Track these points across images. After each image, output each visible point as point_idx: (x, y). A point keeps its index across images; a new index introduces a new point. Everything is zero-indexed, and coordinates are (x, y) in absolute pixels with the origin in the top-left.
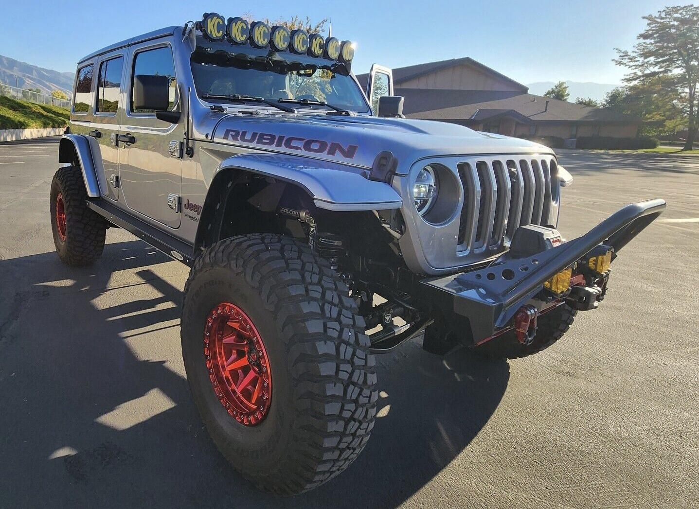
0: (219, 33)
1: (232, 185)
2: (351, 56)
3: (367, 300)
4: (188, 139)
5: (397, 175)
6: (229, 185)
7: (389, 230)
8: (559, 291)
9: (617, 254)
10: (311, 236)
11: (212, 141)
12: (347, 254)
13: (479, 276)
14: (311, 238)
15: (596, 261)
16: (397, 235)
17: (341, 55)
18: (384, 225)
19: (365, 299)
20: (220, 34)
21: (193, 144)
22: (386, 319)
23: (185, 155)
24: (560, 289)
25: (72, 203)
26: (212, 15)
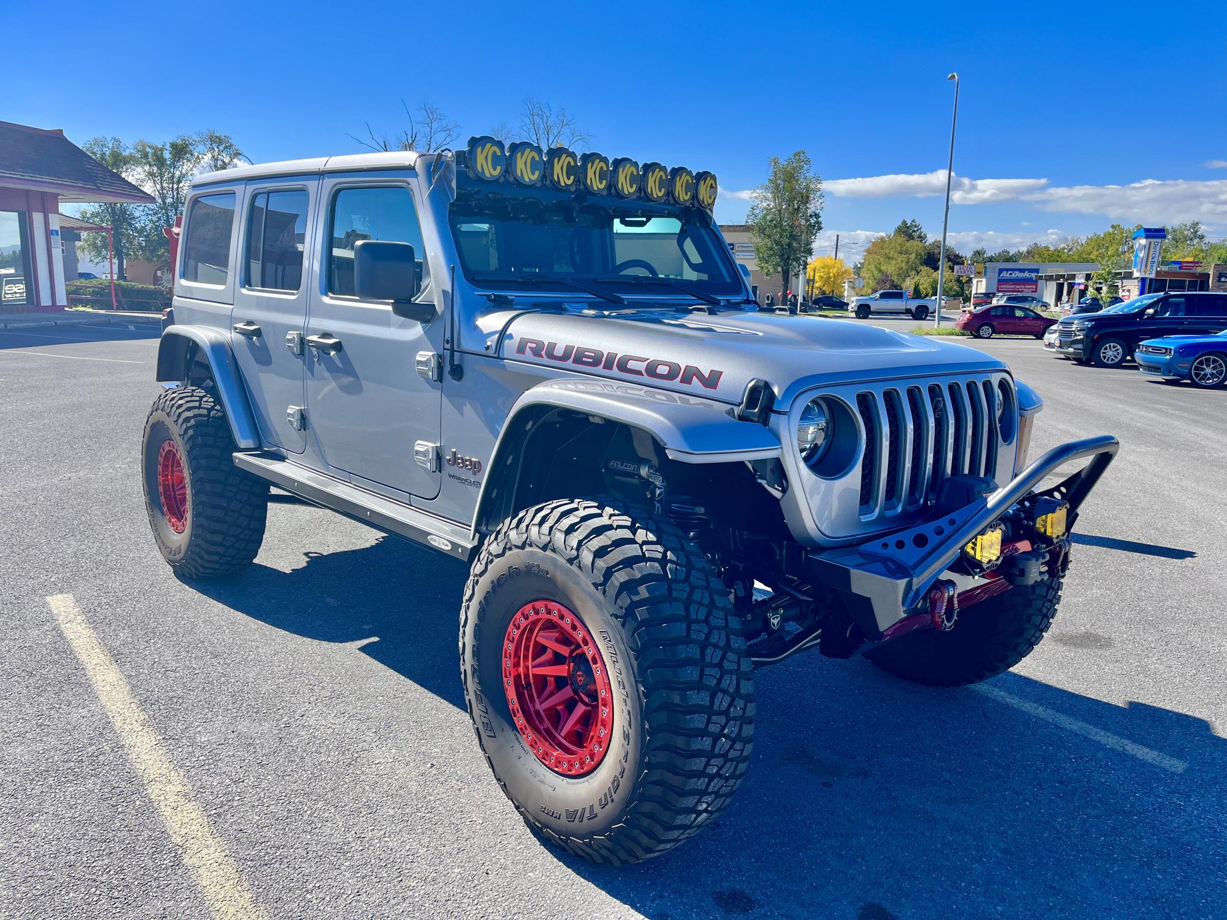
0: (495, 169)
1: (533, 426)
2: (713, 197)
3: (743, 594)
4: (452, 351)
5: (775, 412)
6: (529, 426)
7: (766, 486)
8: (985, 560)
9: (1079, 511)
10: (657, 501)
11: (496, 355)
12: (711, 527)
13: (885, 545)
14: (657, 505)
15: (1045, 521)
16: (777, 494)
17: (695, 197)
18: (759, 481)
19: (741, 594)
20: (497, 172)
21: (461, 359)
22: (773, 623)
23: (447, 376)
24: (986, 557)
25: (203, 462)
26: (485, 140)
